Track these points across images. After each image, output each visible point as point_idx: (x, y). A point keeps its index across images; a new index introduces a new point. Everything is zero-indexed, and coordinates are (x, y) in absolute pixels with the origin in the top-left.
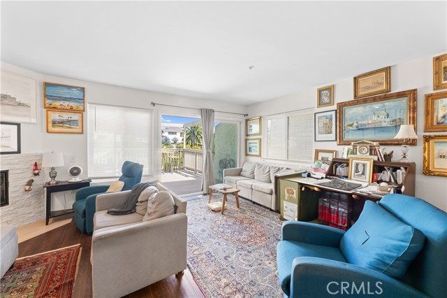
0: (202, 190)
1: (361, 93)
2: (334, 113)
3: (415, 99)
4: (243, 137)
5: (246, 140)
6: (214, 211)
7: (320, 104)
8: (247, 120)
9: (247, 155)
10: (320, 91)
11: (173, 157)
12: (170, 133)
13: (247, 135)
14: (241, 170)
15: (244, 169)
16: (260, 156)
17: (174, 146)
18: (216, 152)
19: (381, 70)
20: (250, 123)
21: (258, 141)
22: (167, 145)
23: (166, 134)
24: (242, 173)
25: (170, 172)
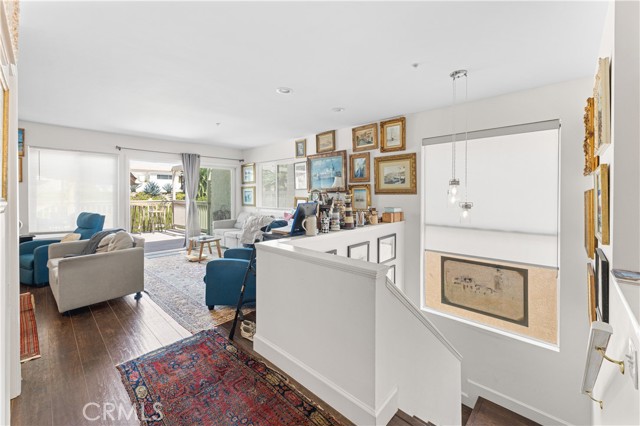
0: (185, 245)
1: (321, 149)
2: (305, 164)
3: (345, 158)
4: (239, 185)
5: (242, 188)
6: (191, 261)
7: (298, 154)
8: (243, 166)
9: (243, 205)
10: (297, 143)
11: (156, 211)
12: (159, 176)
13: (243, 183)
14: (235, 222)
15: (238, 220)
16: (255, 205)
17: (167, 197)
18: (212, 202)
19: (330, 132)
20: (246, 170)
21: (252, 190)
22: (154, 195)
23: (154, 179)
24: (236, 225)
25: (151, 231)
